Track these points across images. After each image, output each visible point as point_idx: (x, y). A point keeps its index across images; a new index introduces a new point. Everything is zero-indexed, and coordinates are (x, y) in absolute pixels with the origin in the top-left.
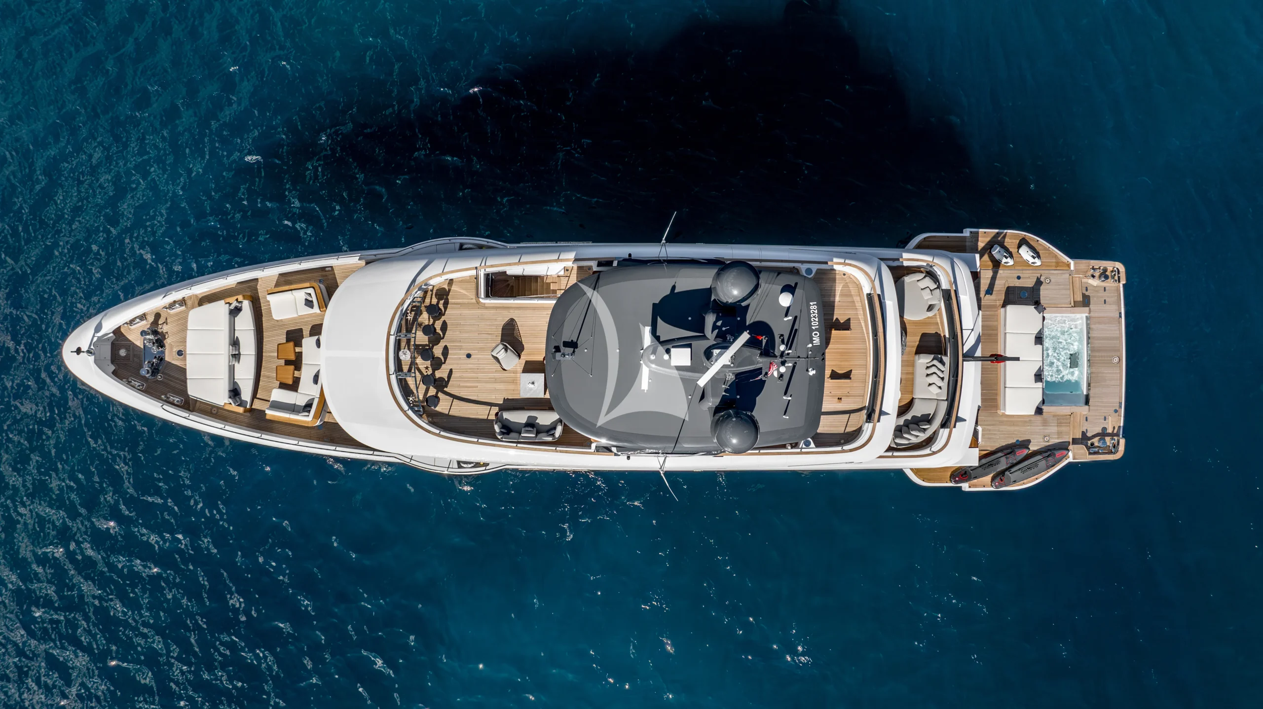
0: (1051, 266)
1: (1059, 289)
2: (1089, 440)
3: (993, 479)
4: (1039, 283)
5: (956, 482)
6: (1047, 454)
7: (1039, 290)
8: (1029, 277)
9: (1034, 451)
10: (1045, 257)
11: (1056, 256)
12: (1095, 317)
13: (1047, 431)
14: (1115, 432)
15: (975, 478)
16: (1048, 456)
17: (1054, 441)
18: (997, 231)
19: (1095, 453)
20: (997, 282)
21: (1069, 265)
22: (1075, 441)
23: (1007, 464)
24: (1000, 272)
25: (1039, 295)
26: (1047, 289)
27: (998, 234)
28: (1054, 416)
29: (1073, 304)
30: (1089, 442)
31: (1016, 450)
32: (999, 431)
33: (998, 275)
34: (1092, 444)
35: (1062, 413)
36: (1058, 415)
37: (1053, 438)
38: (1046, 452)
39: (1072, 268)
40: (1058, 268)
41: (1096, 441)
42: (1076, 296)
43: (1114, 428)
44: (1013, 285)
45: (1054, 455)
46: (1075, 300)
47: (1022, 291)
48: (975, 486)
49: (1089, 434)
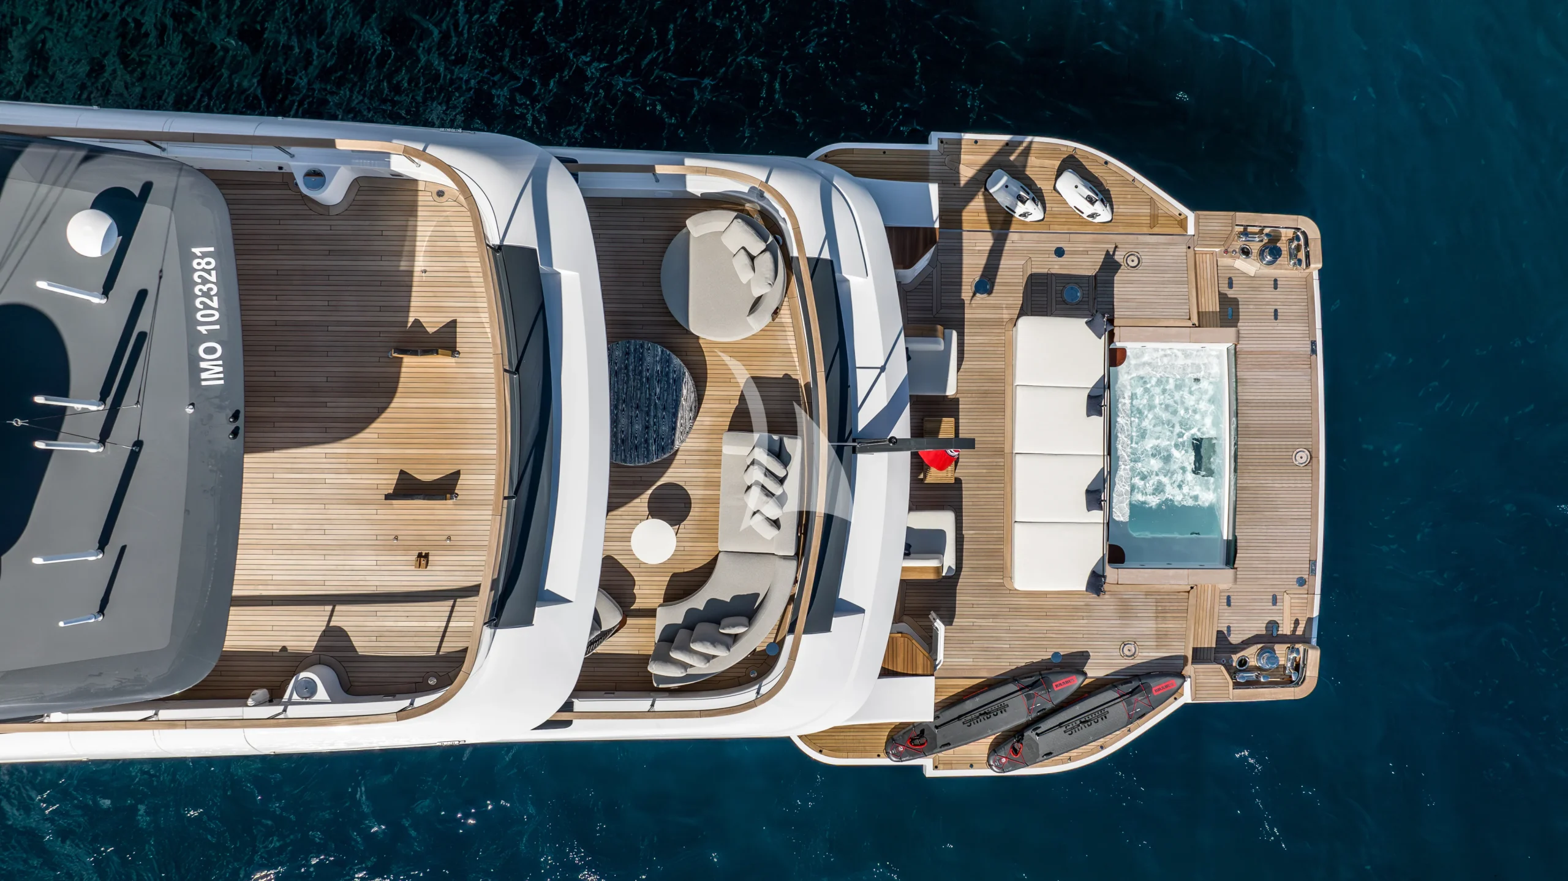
0: (1139, 225)
1: (1163, 283)
2: (1235, 653)
3: (994, 748)
4: (1110, 265)
5: (899, 756)
6: (1128, 688)
7: (1111, 283)
8: (1086, 252)
9: (1098, 679)
10: (1125, 203)
11: (1152, 202)
12: (1251, 353)
13: (1131, 632)
14: (1300, 631)
15: (947, 745)
16: (1132, 693)
17: (1149, 654)
18: (1006, 138)
19: (1249, 684)
20: (1005, 262)
21: (1182, 223)
22: (1200, 655)
23: (1030, 711)
24: (1013, 237)
25: (1111, 295)
26: (1131, 282)
27: (1009, 147)
28: (1148, 594)
29: (1195, 320)
30: (1235, 658)
31: (1052, 678)
32: (1009, 631)
33: (1008, 245)
34: (1243, 662)
35: (1167, 588)
36: (1158, 593)
37: (1143, 647)
38: (1126, 682)
39: (1191, 230)
40: (1156, 230)
41: (1251, 654)
42: (1202, 300)
43: (1297, 622)
44: (1045, 271)
45: (1148, 689)
46: (1203, 309)
47: (1069, 286)
48: (950, 765)
49: (1235, 639)
